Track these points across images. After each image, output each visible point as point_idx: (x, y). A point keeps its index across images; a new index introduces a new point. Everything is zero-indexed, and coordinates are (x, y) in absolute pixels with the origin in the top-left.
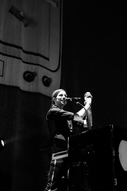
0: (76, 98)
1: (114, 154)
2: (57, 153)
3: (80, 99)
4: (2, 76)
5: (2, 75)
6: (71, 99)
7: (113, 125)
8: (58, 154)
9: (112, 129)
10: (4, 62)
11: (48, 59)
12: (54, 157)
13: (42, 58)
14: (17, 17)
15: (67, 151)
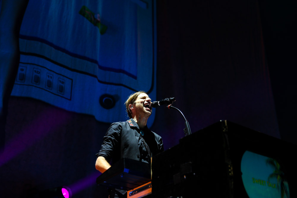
0: (166, 99)
1: (230, 169)
2: (134, 189)
3: (172, 99)
4: (70, 100)
5: (69, 98)
6: (159, 102)
7: (226, 121)
8: (135, 191)
9: (225, 127)
10: (72, 80)
11: (135, 77)
12: (130, 196)
13: (126, 76)
14: (91, 21)
15: (150, 182)
